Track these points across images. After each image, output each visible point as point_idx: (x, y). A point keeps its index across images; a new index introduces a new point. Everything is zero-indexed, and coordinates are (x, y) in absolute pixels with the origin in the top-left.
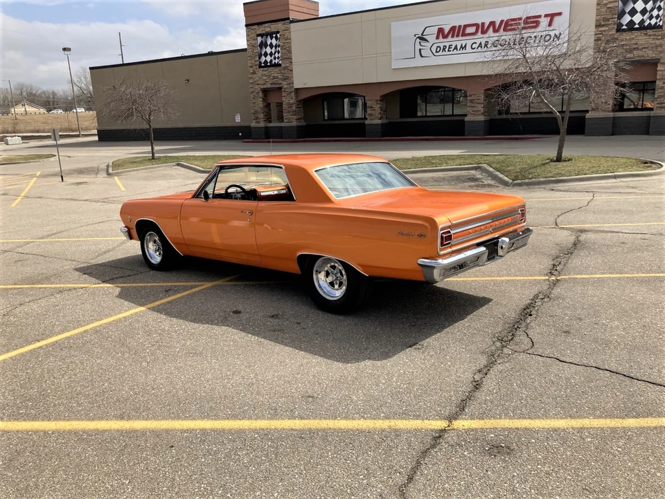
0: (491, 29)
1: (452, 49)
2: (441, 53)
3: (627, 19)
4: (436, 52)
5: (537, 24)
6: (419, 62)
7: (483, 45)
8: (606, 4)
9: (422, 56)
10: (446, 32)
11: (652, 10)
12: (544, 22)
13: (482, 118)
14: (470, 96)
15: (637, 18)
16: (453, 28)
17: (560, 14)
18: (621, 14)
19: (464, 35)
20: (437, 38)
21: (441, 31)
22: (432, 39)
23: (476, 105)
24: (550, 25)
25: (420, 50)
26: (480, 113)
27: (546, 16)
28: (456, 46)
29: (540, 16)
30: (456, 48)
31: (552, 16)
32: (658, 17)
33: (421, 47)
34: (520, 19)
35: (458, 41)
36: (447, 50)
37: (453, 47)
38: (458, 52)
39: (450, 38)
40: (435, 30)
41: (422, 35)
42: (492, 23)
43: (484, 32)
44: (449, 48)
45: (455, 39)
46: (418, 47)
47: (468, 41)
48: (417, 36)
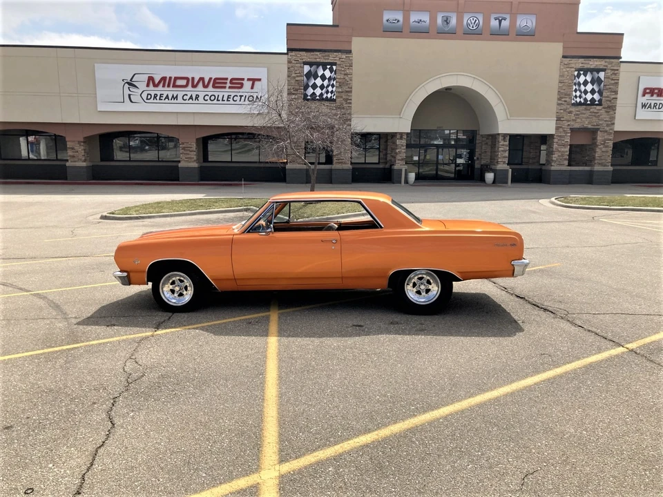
0: (201, 84)
1: (163, 98)
2: (152, 100)
3: (310, 91)
4: (147, 99)
5: (241, 86)
6: (128, 107)
7: (194, 98)
8: (295, 77)
9: (131, 101)
10: (157, 82)
11: (328, 86)
12: (247, 85)
13: (195, 165)
14: (183, 143)
15: (318, 91)
16: (164, 79)
17: (260, 80)
18: (306, 87)
19: (175, 86)
20: (148, 85)
21: (151, 79)
22: (142, 86)
23: (188, 152)
24: (252, 88)
25: (129, 95)
26: (193, 160)
27: (249, 80)
28: (167, 95)
29: (243, 79)
30: (167, 97)
31: (254, 81)
32: (332, 92)
33: (131, 93)
34: (227, 79)
35: (170, 92)
36: (158, 98)
37: (164, 96)
38: (170, 101)
39: (160, 87)
40: (145, 78)
41: (131, 80)
42: (202, 79)
43: (194, 86)
44: (160, 97)
45: (166, 88)
46: (127, 92)
47: (180, 93)
48: (125, 81)
